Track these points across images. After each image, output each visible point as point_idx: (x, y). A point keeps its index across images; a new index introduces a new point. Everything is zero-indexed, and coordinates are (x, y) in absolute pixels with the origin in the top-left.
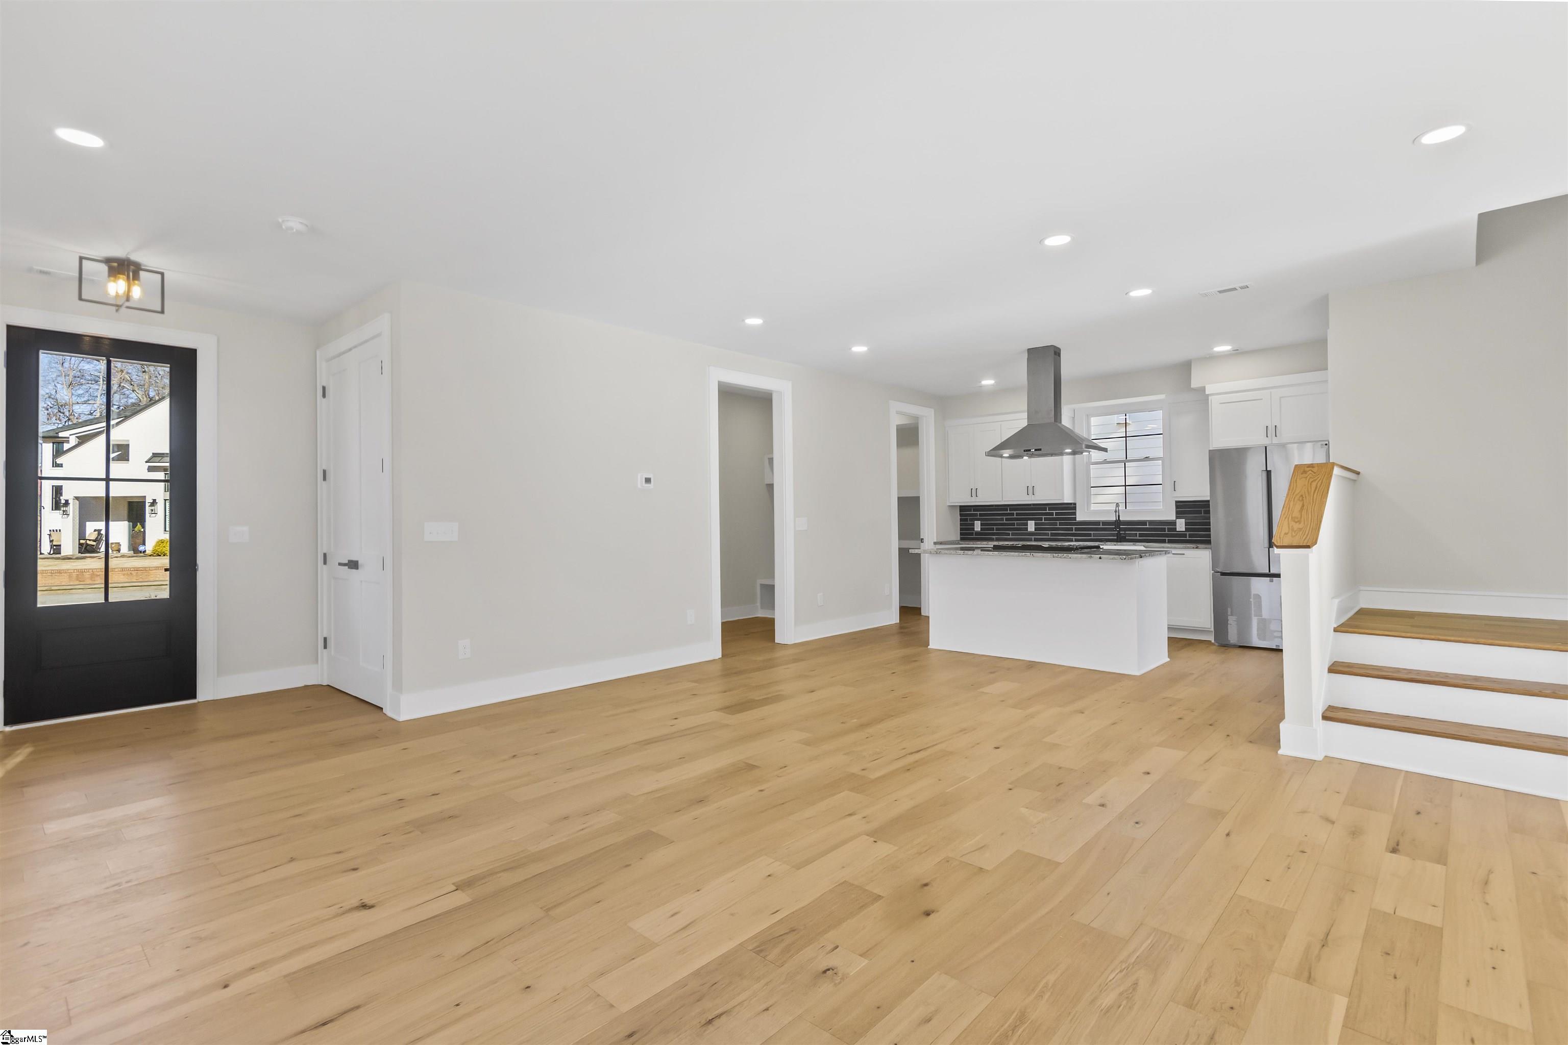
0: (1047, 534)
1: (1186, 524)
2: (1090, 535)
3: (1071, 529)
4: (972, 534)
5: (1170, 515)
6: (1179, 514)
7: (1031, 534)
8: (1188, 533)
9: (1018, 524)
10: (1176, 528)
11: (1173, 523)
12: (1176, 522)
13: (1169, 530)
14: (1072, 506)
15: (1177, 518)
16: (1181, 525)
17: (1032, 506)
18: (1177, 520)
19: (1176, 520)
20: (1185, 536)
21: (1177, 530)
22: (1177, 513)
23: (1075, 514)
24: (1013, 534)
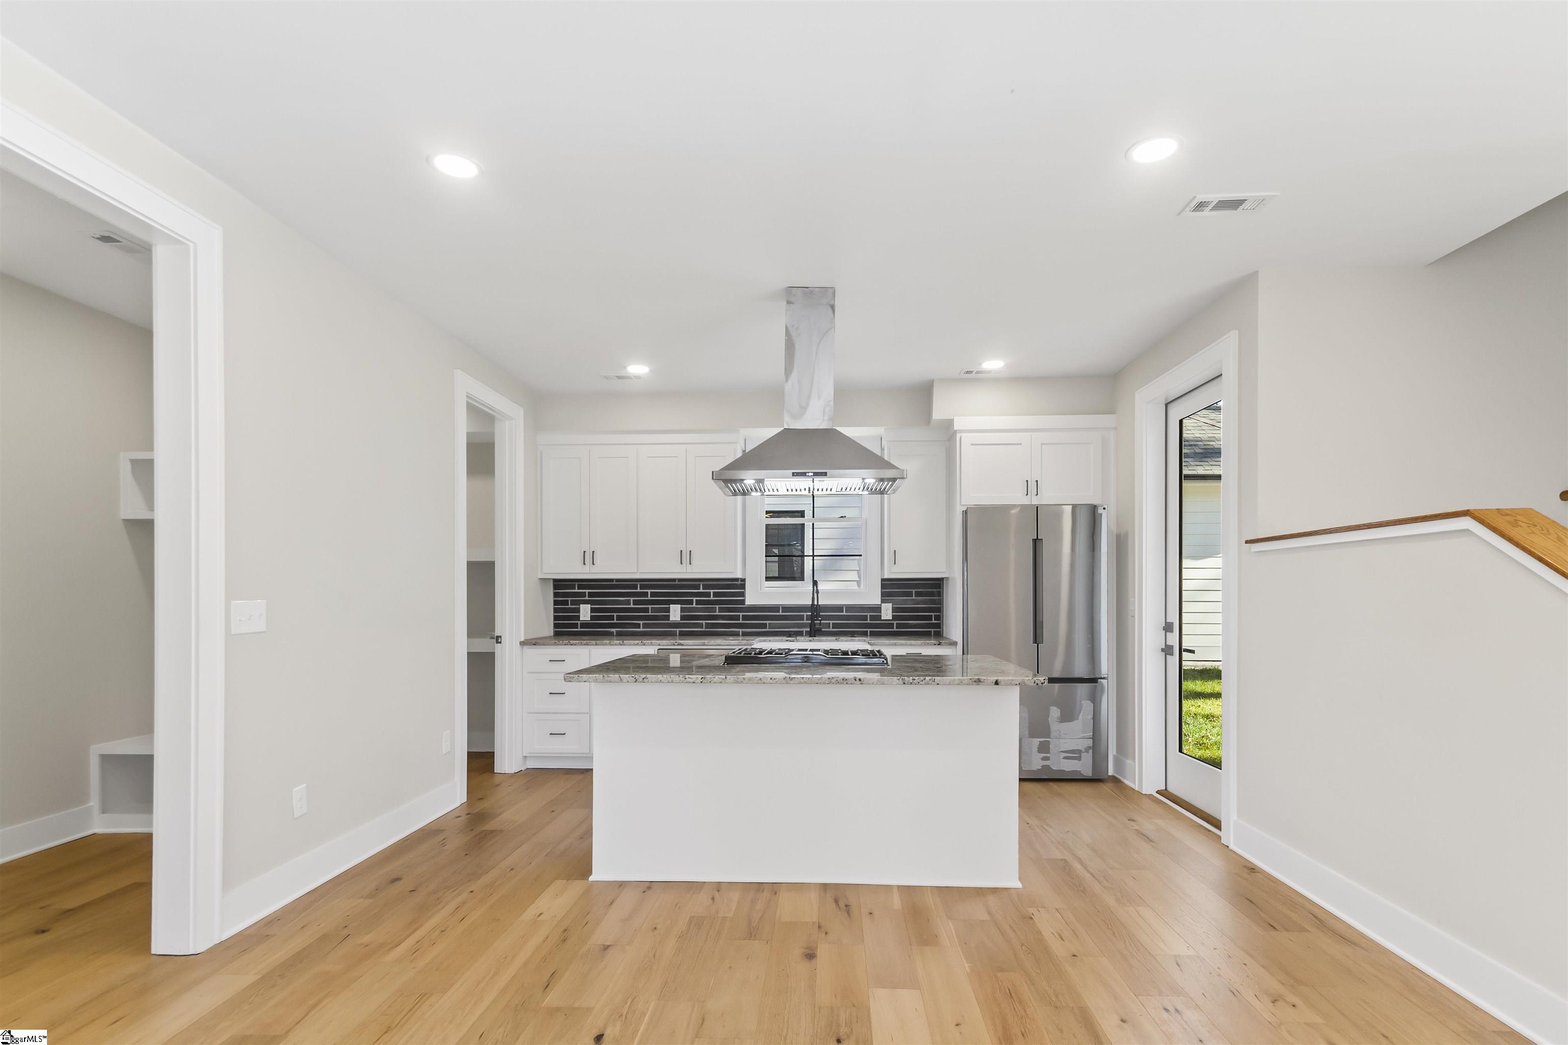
0: (701, 626)
1: (894, 610)
2: (764, 626)
3: (737, 618)
4: (576, 626)
5: (873, 597)
6: (886, 596)
7: (675, 625)
8: (895, 622)
9: (653, 610)
10: (881, 616)
11: (878, 609)
12: (881, 608)
13: (872, 618)
14: (740, 582)
15: (883, 601)
16: (887, 612)
17: (677, 583)
18: (882, 604)
19: (881, 605)
20: (891, 626)
21: (882, 619)
22: (883, 594)
23: (743, 594)
24: (645, 626)
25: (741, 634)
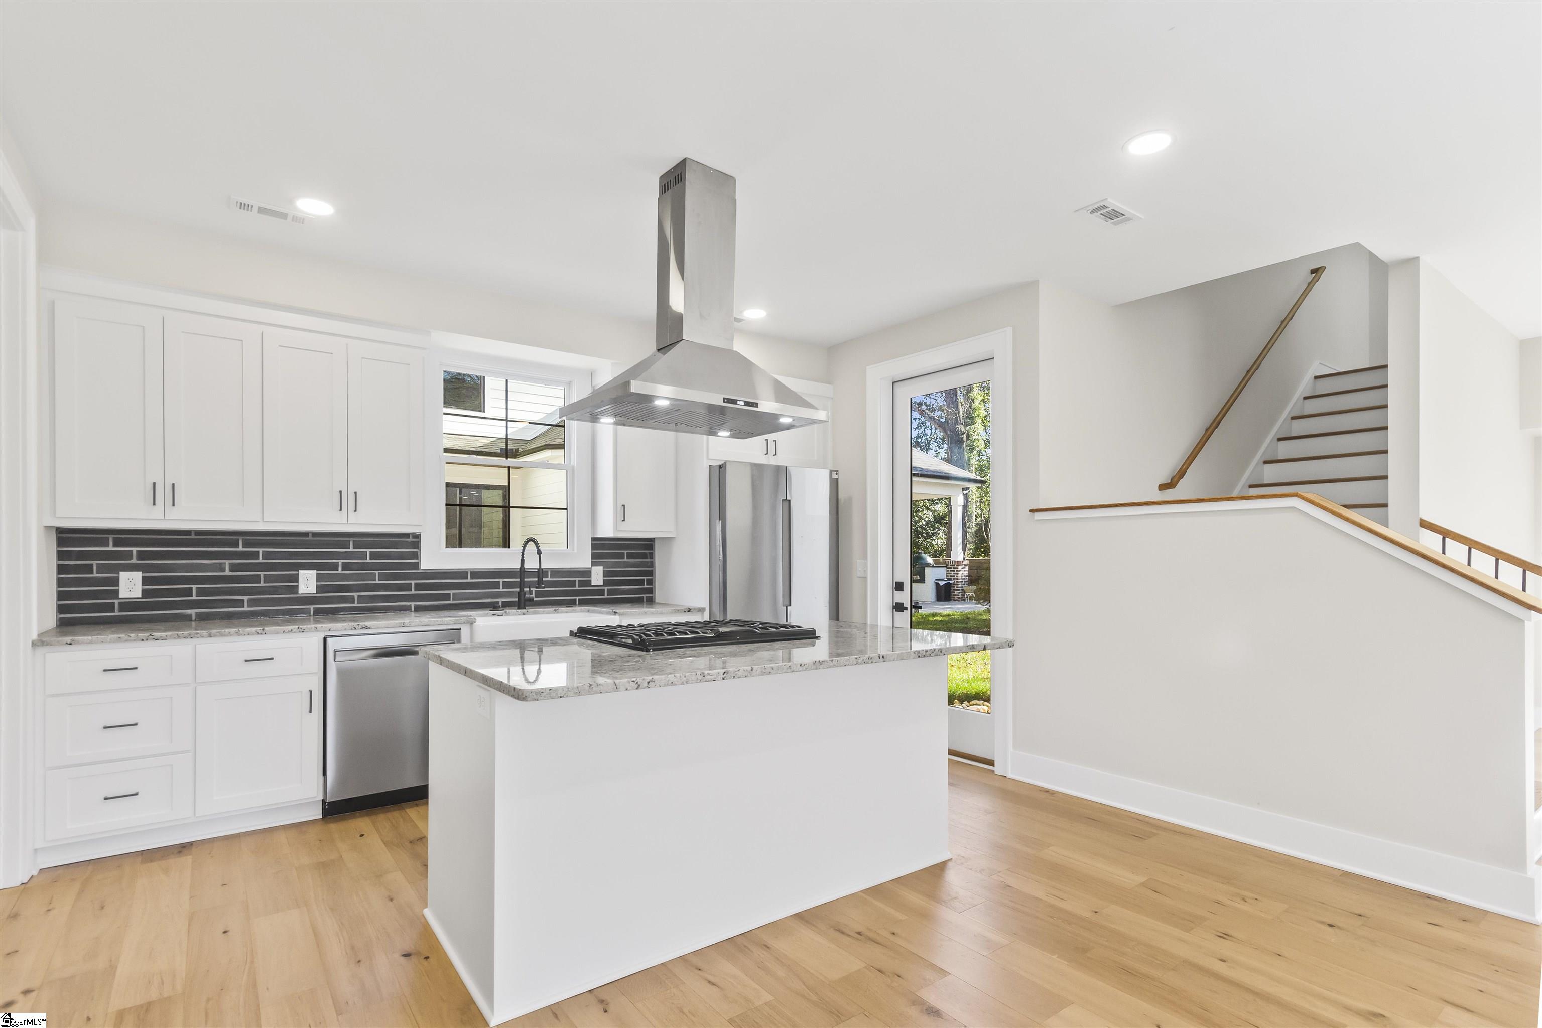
0: (351, 600)
1: (606, 574)
2: (447, 597)
3: (408, 587)
4: (111, 608)
5: (582, 559)
6: (596, 558)
7: (308, 600)
8: (606, 588)
9: (267, 579)
10: (590, 581)
11: (587, 573)
12: (590, 572)
13: (582, 584)
14: (411, 539)
15: (593, 564)
16: (597, 577)
18: (593, 567)
19: (591, 568)
20: (601, 592)
21: (592, 584)
22: (594, 556)
23: (416, 555)
24: (252, 603)
25: (413, 609)
